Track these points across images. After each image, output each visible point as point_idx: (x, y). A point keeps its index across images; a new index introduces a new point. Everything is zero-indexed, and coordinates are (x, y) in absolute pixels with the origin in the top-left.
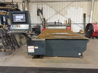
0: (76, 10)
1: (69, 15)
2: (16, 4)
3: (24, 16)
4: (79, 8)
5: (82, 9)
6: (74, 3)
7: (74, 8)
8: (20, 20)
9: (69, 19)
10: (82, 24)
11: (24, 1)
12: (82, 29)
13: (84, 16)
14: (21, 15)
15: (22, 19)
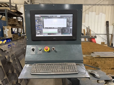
0: (97, 16)
1: (88, 22)
2: (15, 5)
3: (68, 21)
4: (101, 14)
5: (103, 15)
6: (94, 7)
7: (94, 13)
8: (56, 31)
9: (88, 27)
10: (104, 35)
11: (27, 2)
12: (104, 42)
13: (107, 24)
14: (61, 17)
15: (62, 30)
